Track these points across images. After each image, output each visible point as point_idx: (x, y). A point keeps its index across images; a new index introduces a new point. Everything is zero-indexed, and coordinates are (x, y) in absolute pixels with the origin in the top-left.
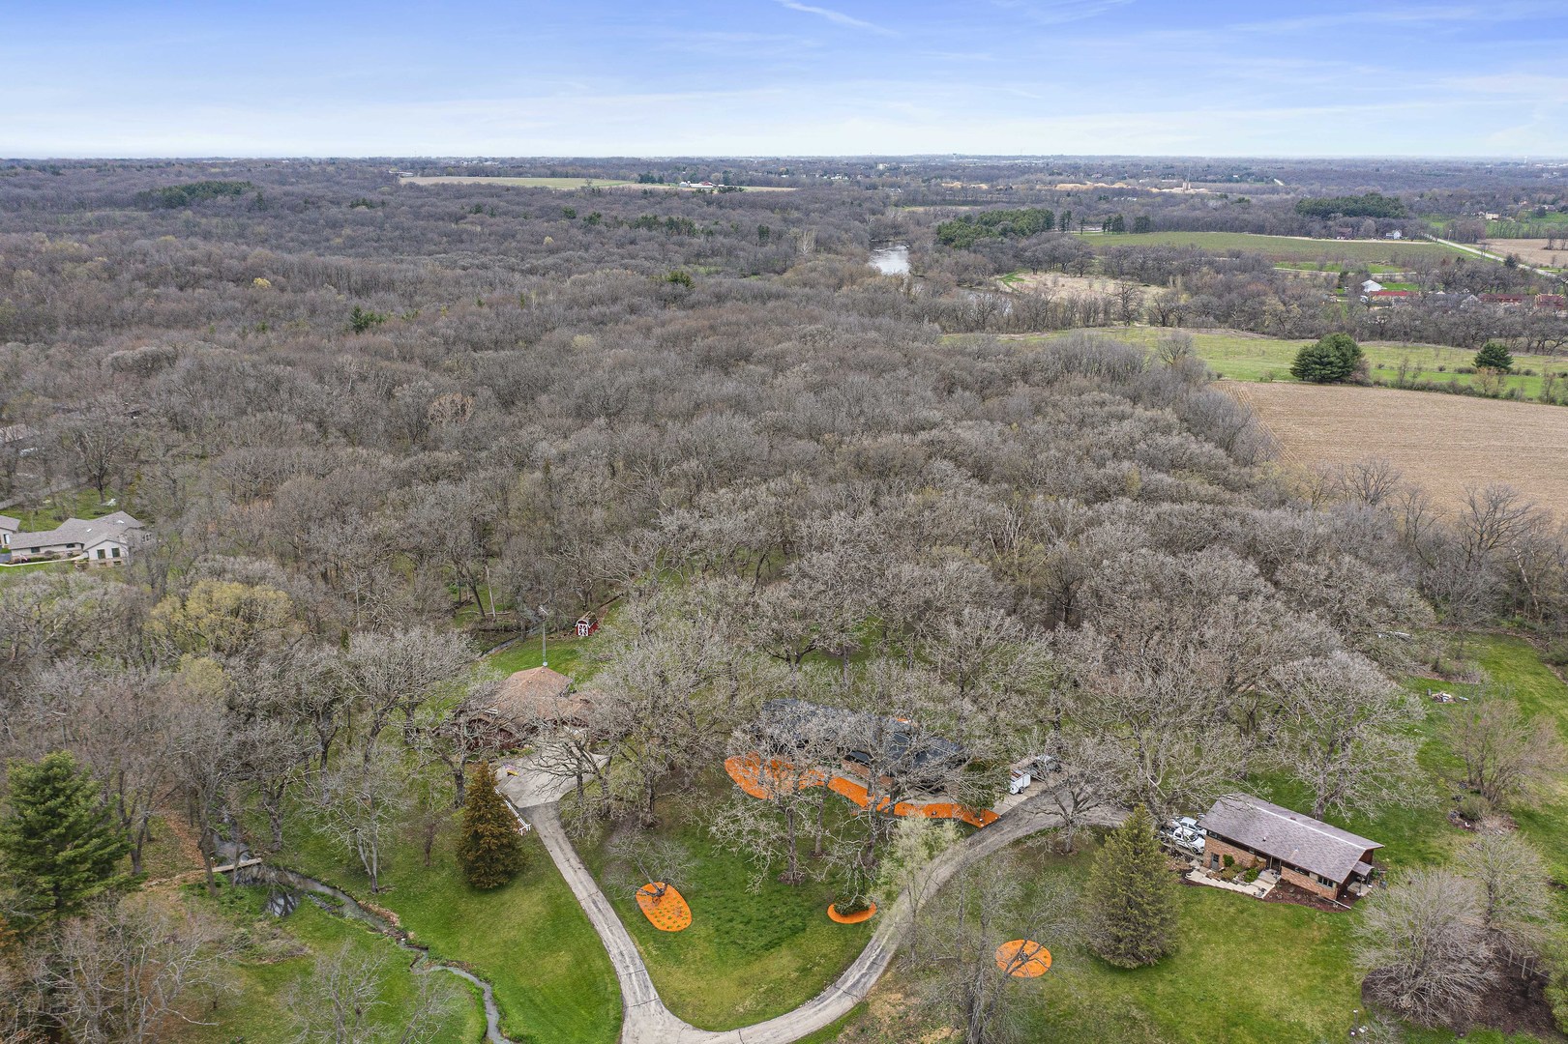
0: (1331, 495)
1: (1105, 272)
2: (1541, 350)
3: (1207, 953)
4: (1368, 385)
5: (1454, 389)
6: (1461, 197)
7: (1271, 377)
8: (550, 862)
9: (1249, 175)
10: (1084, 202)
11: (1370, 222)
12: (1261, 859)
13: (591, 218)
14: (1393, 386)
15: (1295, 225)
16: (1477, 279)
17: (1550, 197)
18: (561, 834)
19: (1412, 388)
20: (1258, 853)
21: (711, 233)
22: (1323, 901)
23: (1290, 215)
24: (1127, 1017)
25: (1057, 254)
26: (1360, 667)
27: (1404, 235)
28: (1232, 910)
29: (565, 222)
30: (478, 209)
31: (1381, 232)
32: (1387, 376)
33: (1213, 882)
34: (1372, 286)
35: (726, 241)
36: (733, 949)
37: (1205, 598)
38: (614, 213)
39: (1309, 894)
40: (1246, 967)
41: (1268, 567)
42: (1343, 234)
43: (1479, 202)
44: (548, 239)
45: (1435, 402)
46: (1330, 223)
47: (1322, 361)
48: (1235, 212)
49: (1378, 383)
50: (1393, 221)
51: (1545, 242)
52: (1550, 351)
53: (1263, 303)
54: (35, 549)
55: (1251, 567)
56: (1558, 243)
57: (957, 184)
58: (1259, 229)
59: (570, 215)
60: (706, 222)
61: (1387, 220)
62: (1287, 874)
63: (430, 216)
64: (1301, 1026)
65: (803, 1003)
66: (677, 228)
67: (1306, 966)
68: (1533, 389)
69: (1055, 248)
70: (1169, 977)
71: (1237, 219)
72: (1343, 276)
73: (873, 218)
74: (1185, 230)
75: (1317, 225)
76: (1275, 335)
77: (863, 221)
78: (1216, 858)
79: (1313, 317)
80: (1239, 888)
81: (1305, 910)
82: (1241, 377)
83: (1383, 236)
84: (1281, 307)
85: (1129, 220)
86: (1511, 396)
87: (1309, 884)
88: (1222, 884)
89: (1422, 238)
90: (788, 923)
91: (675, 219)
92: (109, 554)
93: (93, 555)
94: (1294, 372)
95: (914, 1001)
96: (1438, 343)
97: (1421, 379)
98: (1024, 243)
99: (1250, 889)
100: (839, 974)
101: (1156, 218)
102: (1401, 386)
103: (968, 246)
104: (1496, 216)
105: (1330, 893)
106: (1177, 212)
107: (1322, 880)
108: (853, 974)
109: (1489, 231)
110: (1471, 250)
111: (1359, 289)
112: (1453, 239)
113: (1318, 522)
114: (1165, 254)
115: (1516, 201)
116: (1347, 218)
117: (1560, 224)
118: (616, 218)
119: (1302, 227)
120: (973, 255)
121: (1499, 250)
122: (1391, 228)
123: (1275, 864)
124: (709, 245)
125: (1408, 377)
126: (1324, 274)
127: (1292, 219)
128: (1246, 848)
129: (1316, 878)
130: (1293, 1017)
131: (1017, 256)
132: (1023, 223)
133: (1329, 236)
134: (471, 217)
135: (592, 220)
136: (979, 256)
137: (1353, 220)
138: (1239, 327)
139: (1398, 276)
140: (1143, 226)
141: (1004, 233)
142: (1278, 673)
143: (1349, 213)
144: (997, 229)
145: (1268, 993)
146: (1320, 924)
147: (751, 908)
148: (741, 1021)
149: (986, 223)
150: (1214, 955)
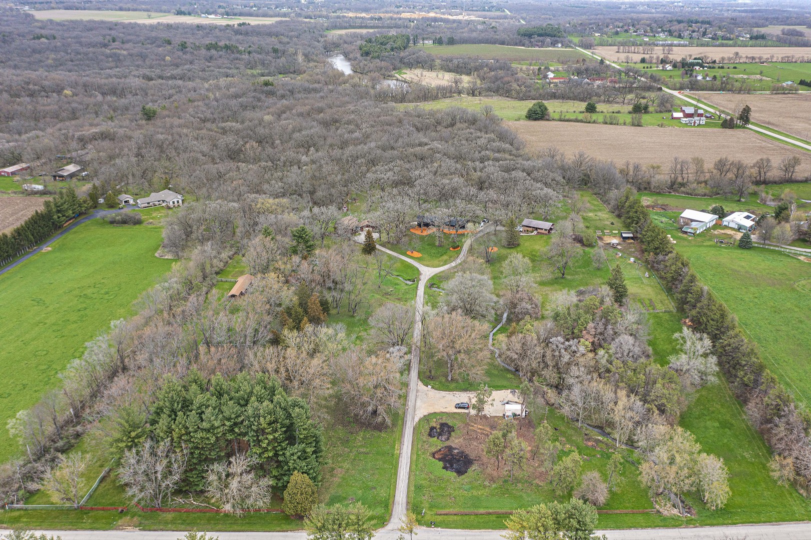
0: (541, 157)
1: (442, 69)
2: (609, 102)
4: (550, 120)
5: (577, 121)
6: (586, 25)
7: (518, 119)
8: (383, 251)
9: (493, 7)
11: (548, 40)
12: (534, 229)
13: (181, 44)
14: (558, 120)
15: (518, 41)
16: (588, 72)
17: (621, 24)
18: (381, 247)
19: (564, 121)
21: (250, 52)
22: (545, 234)
23: (515, 36)
26: (550, 190)
27: (562, 45)
28: (529, 237)
29: (169, 47)
30: (114, 40)
31: (553, 44)
32: (557, 116)
33: (524, 234)
34: (550, 75)
35: (260, 56)
36: (433, 257)
37: (516, 181)
38: (192, 41)
39: (543, 234)
40: (533, 244)
41: (529, 174)
42: (538, 46)
43: (593, 27)
44: (168, 58)
45: (571, 125)
46: (532, 40)
47: (535, 113)
48: (491, 35)
49: (553, 120)
50: (558, 39)
51: (616, 48)
52: (611, 102)
53: (511, 86)
54: (148, 203)
55: (525, 174)
56: (621, 49)
57: (351, 15)
58: (503, 43)
59: (168, 42)
60: (244, 46)
61: (555, 39)
62: (539, 230)
63: (88, 45)
64: (543, 250)
65: (452, 261)
66: (231, 49)
67: (543, 243)
68: (600, 118)
69: (416, 57)
70: (519, 248)
71: (493, 38)
72: (539, 69)
73: (322, 40)
75: (527, 41)
76: (517, 99)
77: (318, 42)
78: (525, 230)
79: (530, 91)
80: (531, 234)
82: (509, 119)
83: (554, 46)
84: (518, 88)
85: (445, 39)
86: (594, 122)
87: (543, 231)
88: (527, 234)
89: (569, 47)
90: (443, 252)
92: (176, 202)
93: (171, 203)
94: (526, 117)
95: (474, 257)
96: (574, 100)
97: (567, 117)
98: (402, 54)
99: (533, 234)
100: (458, 257)
101: (457, 35)
102: (560, 120)
103: (378, 57)
104: (599, 35)
105: (547, 232)
107: (546, 230)
108: (460, 257)
109: (596, 42)
110: (587, 52)
111: (546, 77)
113: (539, 163)
114: (467, 61)
115: (608, 26)
116: (539, 38)
117: (624, 38)
118: (194, 44)
119: (521, 42)
120: (382, 62)
121: (599, 53)
122: (557, 42)
123: (536, 229)
125: (563, 117)
126: (532, 68)
127: (516, 38)
128: (530, 227)
131: (401, 60)
132: (399, 43)
133: (532, 46)
135: (183, 46)
136: (385, 62)
137: (541, 38)
139: (560, 68)
140: (452, 42)
141: (392, 49)
142: (534, 193)
143: (540, 35)
144: (388, 47)
145: (537, 247)
146: (545, 237)
147: (434, 251)
148: (442, 266)
149: (382, 44)
150: (527, 244)
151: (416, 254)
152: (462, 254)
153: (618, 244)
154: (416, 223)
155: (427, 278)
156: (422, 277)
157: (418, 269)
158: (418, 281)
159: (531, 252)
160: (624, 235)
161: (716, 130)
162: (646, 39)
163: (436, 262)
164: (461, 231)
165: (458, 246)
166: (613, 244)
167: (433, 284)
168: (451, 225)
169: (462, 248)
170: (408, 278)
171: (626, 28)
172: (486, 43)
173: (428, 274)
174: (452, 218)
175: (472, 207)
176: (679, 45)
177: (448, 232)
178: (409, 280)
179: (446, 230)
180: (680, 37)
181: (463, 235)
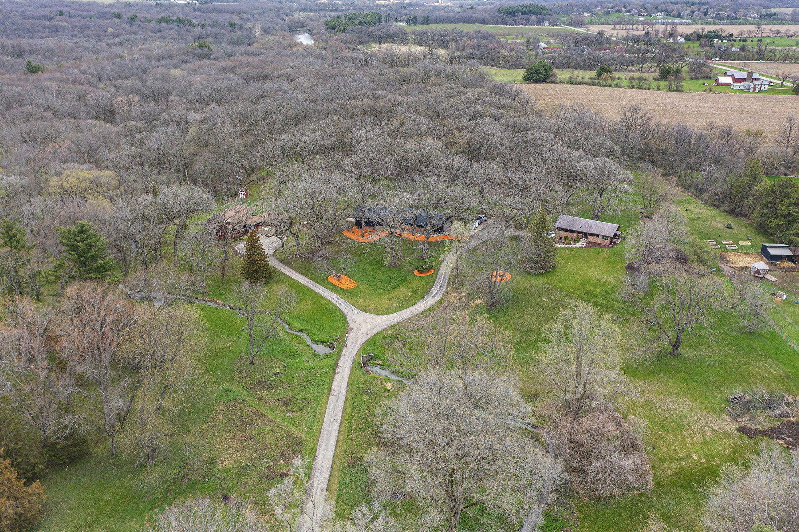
1: (415, 43)
2: (621, 70)
3: (568, 266)
4: (556, 83)
5: (592, 84)
6: (572, 6)
7: (514, 81)
8: (283, 274)
10: (394, 9)
11: (534, 17)
12: (579, 235)
13: (131, 18)
14: (568, 83)
15: (499, 19)
16: (588, 41)
17: (611, 5)
18: (282, 264)
19: (575, 83)
20: (579, 232)
21: (203, 26)
22: (605, 246)
23: (496, 14)
24: (545, 288)
25: (390, 34)
27: (549, 23)
28: (573, 252)
29: (117, 20)
30: (61, 14)
31: (539, 22)
32: (565, 80)
33: (563, 246)
34: (542, 45)
35: (213, 29)
36: (380, 290)
38: (144, 15)
39: (599, 245)
40: (583, 268)
42: (522, 24)
43: (580, 8)
44: (110, 29)
45: (587, 89)
46: (515, 18)
47: (537, 72)
48: (470, 13)
49: (561, 82)
50: (544, 17)
51: (612, 26)
52: (625, 71)
53: (497, 52)
56: (617, 26)
57: (325, 1)
58: (483, 22)
59: (119, 16)
60: (199, 20)
61: (541, 16)
62: (590, 238)
63: (31, 17)
64: (608, 282)
65: (418, 302)
66: (183, 23)
67: (604, 265)
68: (624, 84)
69: (388, 31)
70: (557, 274)
71: (471, 17)
72: (528, 41)
73: (287, 18)
74: (447, 23)
75: (509, 19)
76: (504, 68)
77: (283, 19)
78: (561, 238)
80: (573, 246)
81: (600, 249)
83: (540, 24)
84: (507, 54)
85: (419, 18)
86: (616, 86)
87: (599, 240)
88: (566, 246)
89: (557, 25)
90: (399, 279)
91: (181, 18)
94: (525, 79)
95: (462, 294)
98: (371, 29)
99: (577, 245)
100: (429, 291)
101: (433, 16)
102: (571, 83)
103: (344, 30)
104: (588, 15)
105: (607, 242)
106: (442, 14)
107: (605, 237)
108: (434, 291)
109: (587, 21)
110: (581, 30)
111: (537, 47)
112: (572, 25)
114: (444, 32)
115: (596, 7)
116: (523, 16)
117: (617, 18)
118: (146, 18)
119: (502, 20)
120: (348, 35)
121: (593, 30)
122: (543, 20)
123: (585, 235)
124: (204, 32)
125: (573, 80)
126: (519, 41)
127: (498, 16)
128: (573, 231)
129: (602, 237)
130: (605, 280)
131: (370, 35)
132: (368, 19)
133: (516, 24)
134: (58, 18)
135: (133, 19)
136: (352, 35)
137: (526, 16)
138: (487, 65)
139: (552, 41)
140: (427, 21)
141: (360, 23)
143: (524, 13)
144: (357, 22)
145: (594, 274)
146: (606, 252)
147: (381, 277)
148: (396, 310)
149: (350, 19)
150: (571, 266)
151: (346, 283)
152: (438, 284)
153: (767, 272)
154: (354, 220)
155: (360, 342)
156: (351, 338)
157: (344, 318)
158: (340, 349)
159: (583, 284)
160: (773, 252)
161: (787, 96)
162: (641, 19)
163: (384, 302)
164: (435, 237)
165: (430, 268)
166: (758, 272)
167: (373, 358)
168: (418, 224)
169: (437, 270)
170: (322, 337)
171: (616, 8)
172: (464, 22)
173: (364, 330)
174: (419, 212)
175: (457, 190)
176: (681, 24)
177: (411, 238)
178: (323, 342)
179: (407, 235)
180: (679, 16)
181: (440, 245)
